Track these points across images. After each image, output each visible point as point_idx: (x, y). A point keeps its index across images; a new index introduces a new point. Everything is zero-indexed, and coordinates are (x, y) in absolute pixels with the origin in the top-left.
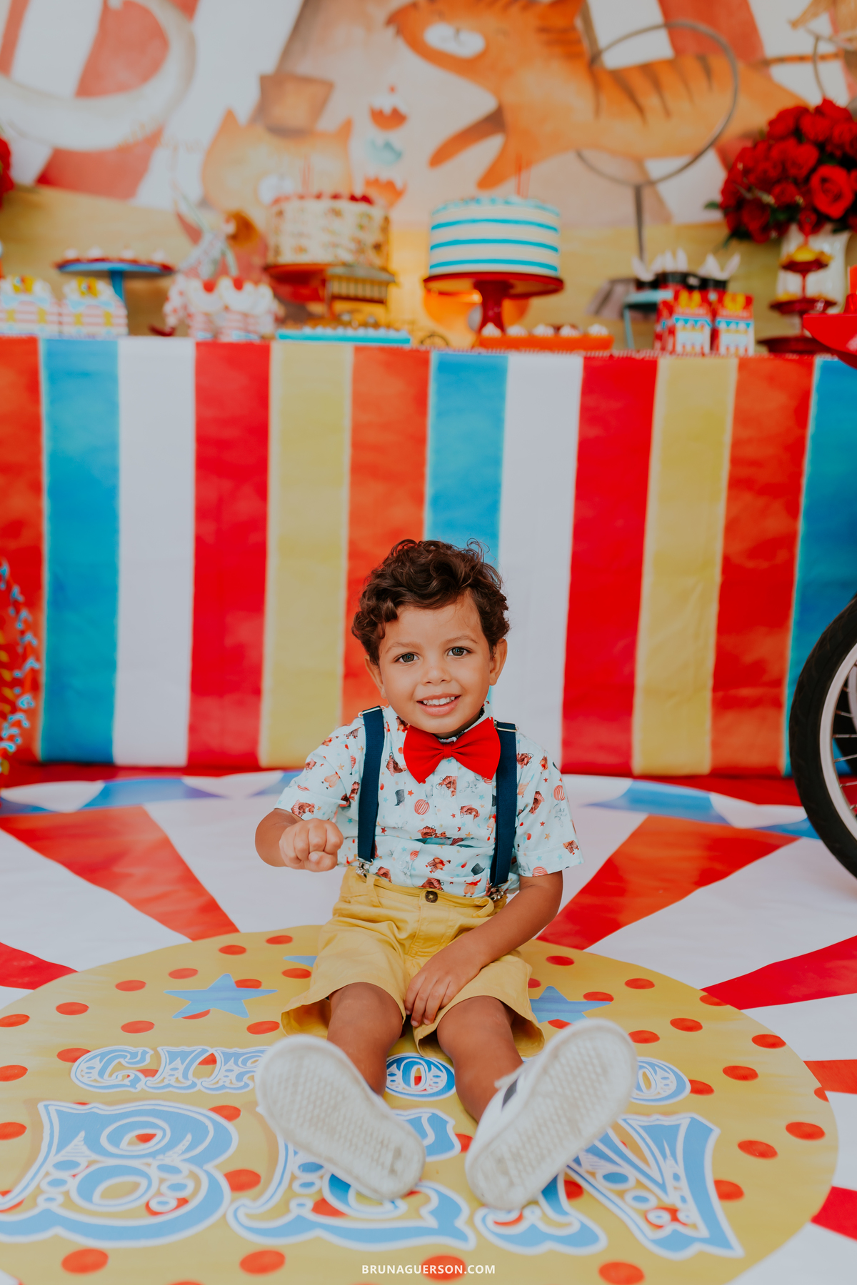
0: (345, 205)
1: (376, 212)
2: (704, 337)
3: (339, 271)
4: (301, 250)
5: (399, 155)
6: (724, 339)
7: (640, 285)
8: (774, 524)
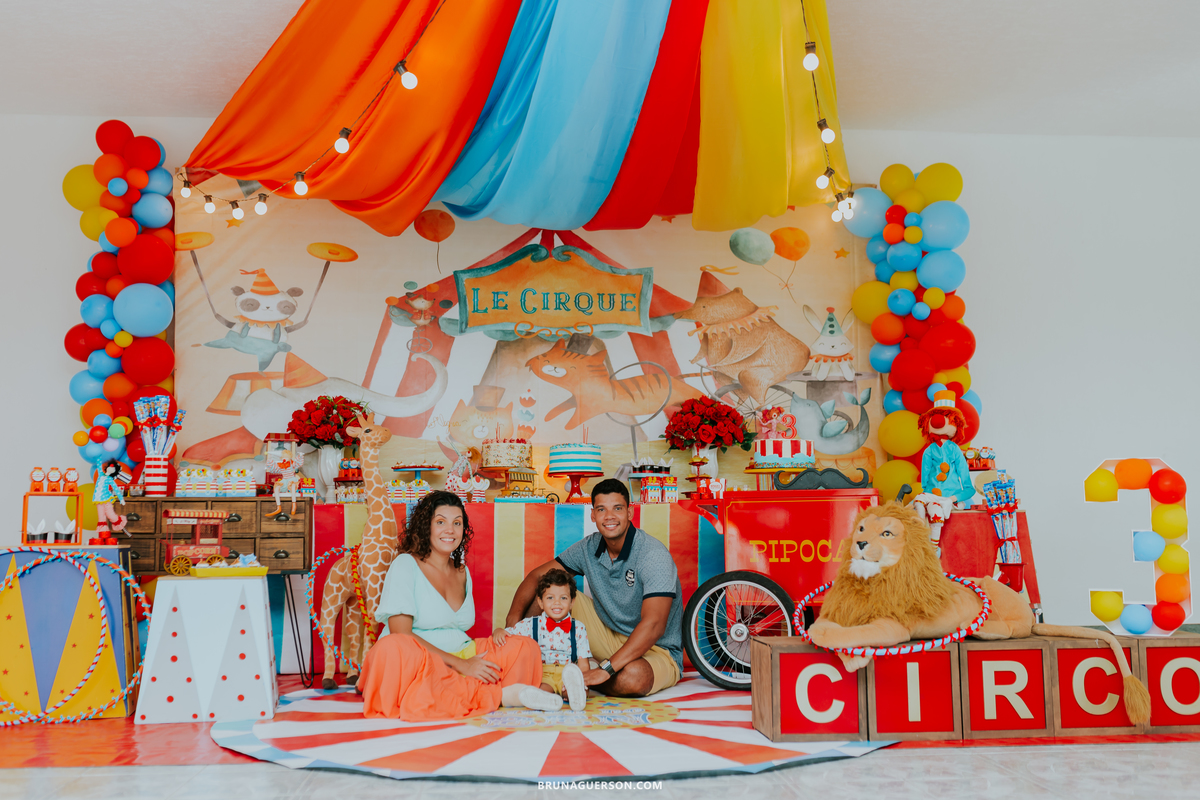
0: (515, 444)
1: (527, 446)
2: (659, 494)
3: (514, 470)
4: (498, 462)
5: (533, 417)
6: (667, 494)
7: (635, 470)
8: (689, 566)
